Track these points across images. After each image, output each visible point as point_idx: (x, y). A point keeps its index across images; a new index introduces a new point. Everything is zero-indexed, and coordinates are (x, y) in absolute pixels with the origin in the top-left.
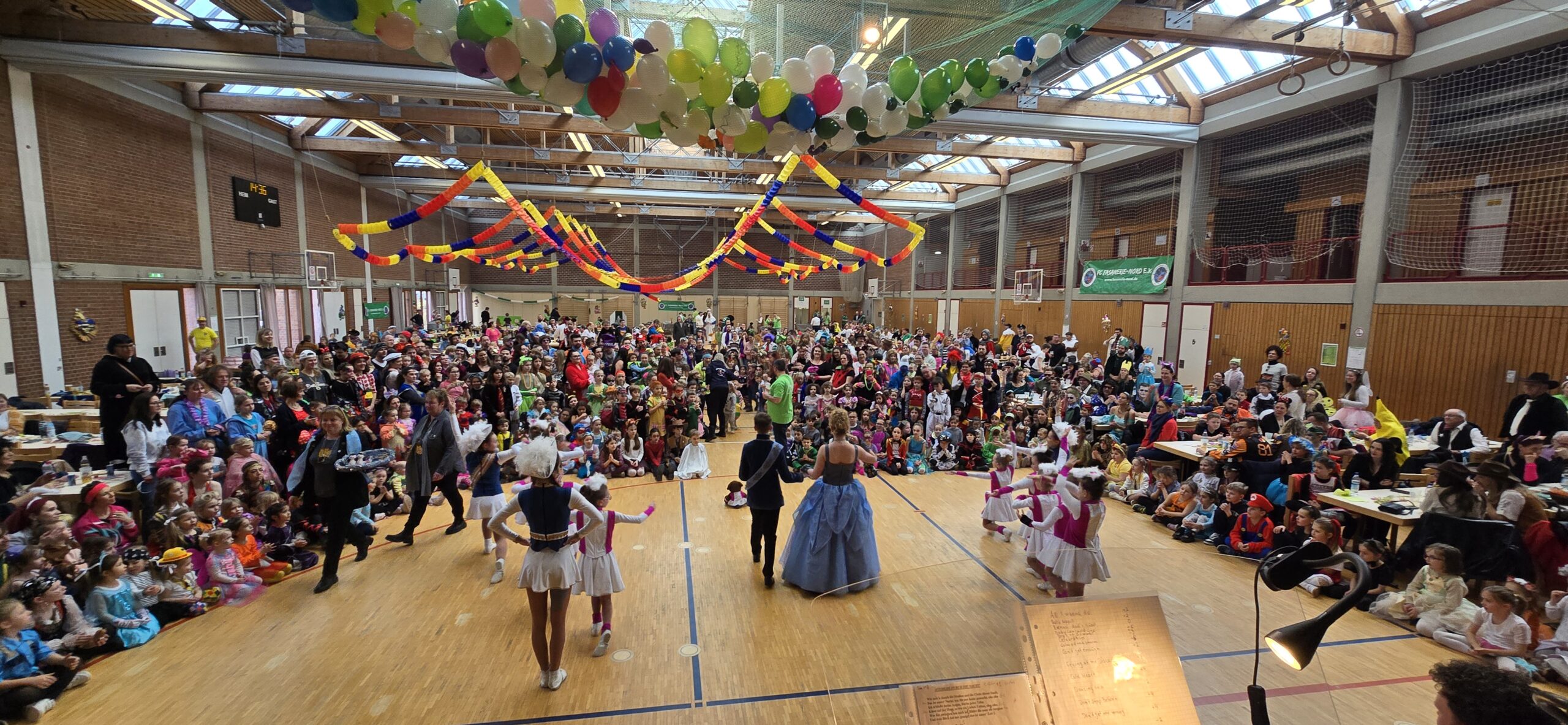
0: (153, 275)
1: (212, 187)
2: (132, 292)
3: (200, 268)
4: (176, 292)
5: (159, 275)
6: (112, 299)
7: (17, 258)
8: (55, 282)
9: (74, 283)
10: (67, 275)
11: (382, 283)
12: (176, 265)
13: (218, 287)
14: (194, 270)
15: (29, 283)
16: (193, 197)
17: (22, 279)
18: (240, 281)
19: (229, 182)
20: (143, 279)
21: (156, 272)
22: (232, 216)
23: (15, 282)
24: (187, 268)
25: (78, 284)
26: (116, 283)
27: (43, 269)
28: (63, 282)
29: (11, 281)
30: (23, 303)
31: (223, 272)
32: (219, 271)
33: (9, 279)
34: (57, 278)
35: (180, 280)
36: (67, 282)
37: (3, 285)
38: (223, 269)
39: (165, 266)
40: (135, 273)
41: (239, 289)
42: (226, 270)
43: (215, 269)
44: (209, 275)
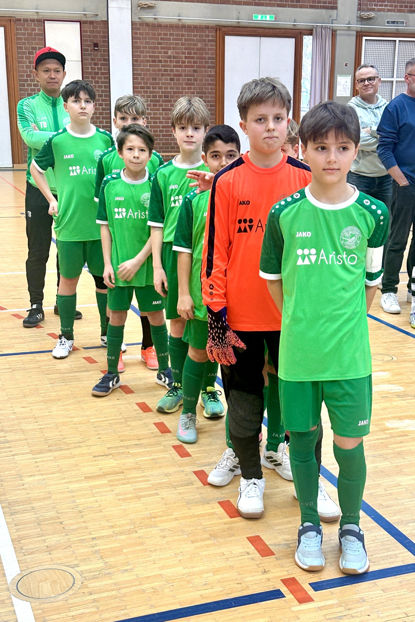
0: (259, 17)
2: (229, 39)
3: (335, 8)
4: (292, 41)
5: (268, 17)
6: (199, 45)
8: (133, 24)
9: (157, 26)
10: (148, 17)
12: (297, 3)
13: (359, 35)
14: (323, 11)
15: (106, 23)
17: (99, 19)
18: (400, 28)
20: (244, 21)
21: (265, 13)
23: (91, 22)
24: (312, 7)
25: (160, 26)
26: (207, 27)
27: (120, 9)
28: (141, 24)
29: (85, 22)
30: (96, 45)
31: (372, 14)
32: (365, 14)
33: (84, 19)
34: (136, 20)
35: (302, 24)
36: (147, 25)
37: (77, 26)
38: (373, 10)
39: (278, 6)
40: (235, 14)
41: (397, 39)
42: (379, 10)
43: (359, 9)
44: (347, 19)
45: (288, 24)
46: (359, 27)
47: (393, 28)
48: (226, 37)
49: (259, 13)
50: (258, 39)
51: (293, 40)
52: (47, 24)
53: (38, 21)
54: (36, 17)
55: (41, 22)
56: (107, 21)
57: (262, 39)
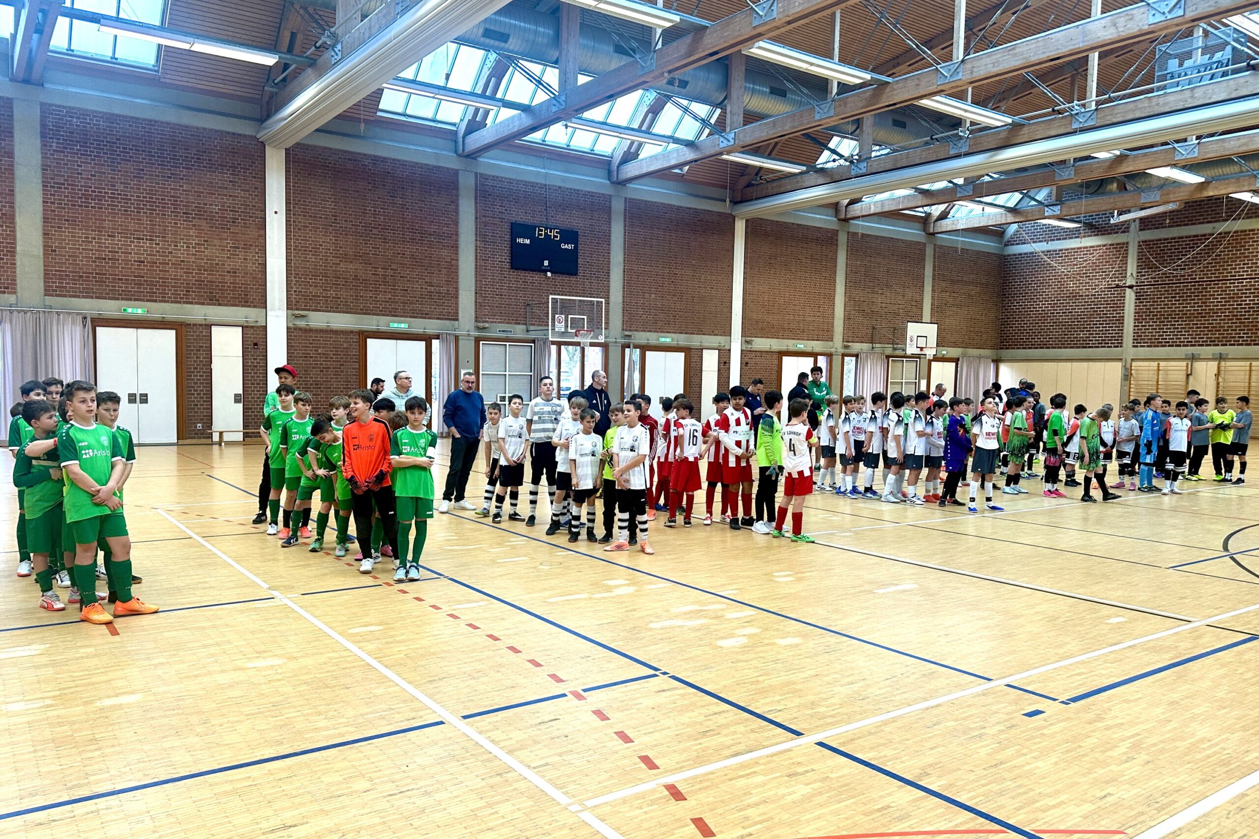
0: (396, 325)
1: (481, 235)
2: (370, 341)
3: (457, 320)
4: (422, 344)
5: (403, 325)
6: (345, 345)
7: (255, 307)
8: (288, 328)
9: (308, 330)
10: (301, 323)
11: (764, 344)
12: (426, 317)
13: (477, 340)
14: (448, 322)
15: (265, 328)
16: (455, 248)
17: (258, 324)
18: (510, 335)
19: (507, 228)
20: (383, 328)
21: (399, 322)
22: (508, 266)
23: (252, 327)
24: (438, 319)
25: (311, 330)
26: (352, 332)
27: (277, 317)
28: (295, 329)
29: (247, 327)
30: (256, 344)
31: (487, 325)
32: (481, 325)
33: (246, 324)
34: (291, 325)
35: (429, 331)
36: (300, 329)
37: (240, 329)
38: (487, 322)
39: (411, 317)
40: (375, 322)
41: (508, 344)
42: (492, 322)
43: (476, 321)
44: (467, 328)
45: (418, 330)
46: (476, 334)
47: (503, 335)
48: (368, 340)
49: (394, 322)
50: (394, 341)
51: (424, 343)
52: (214, 329)
53: (206, 325)
54: (204, 323)
55: (209, 327)
56: (266, 327)
57: (399, 341)
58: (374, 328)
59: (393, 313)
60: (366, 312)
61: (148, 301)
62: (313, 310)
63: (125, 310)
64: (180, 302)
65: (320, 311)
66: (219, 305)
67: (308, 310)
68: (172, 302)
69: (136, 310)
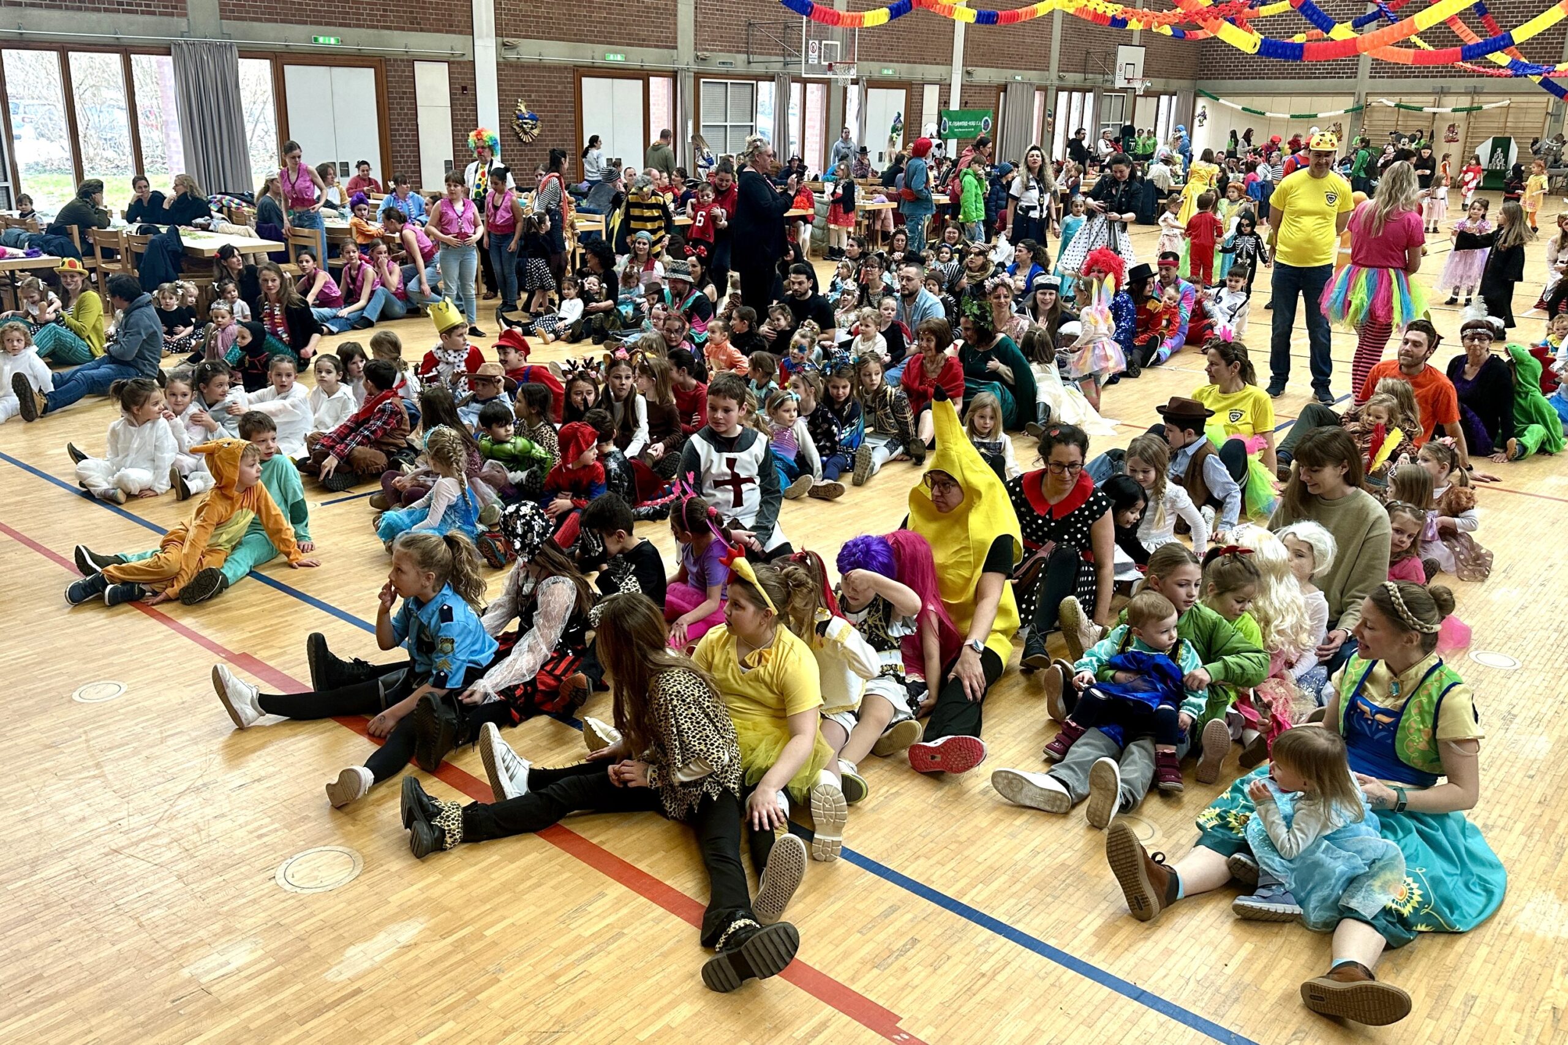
0: (611, 57)
2: (585, 81)
3: (675, 48)
4: (639, 84)
5: (619, 57)
6: (560, 88)
7: (461, 33)
8: (498, 64)
9: (520, 66)
10: (512, 56)
11: (984, 75)
12: (642, 43)
13: (698, 76)
14: (666, 51)
17: (465, 59)
18: (730, 69)
20: (599, 61)
21: (616, 52)
23: (459, 63)
24: (657, 47)
25: (522, 66)
26: (566, 68)
27: (485, 47)
28: (506, 65)
29: (454, 62)
30: (464, 88)
31: (707, 54)
32: (701, 54)
33: (452, 59)
34: (500, 59)
35: (648, 65)
36: (511, 65)
37: (446, 66)
38: (707, 50)
39: (628, 45)
40: (589, 54)
41: (728, 81)
42: (712, 51)
43: (696, 49)
44: (686, 59)
45: (635, 64)
46: (694, 67)
47: (723, 69)
48: (583, 79)
49: (610, 52)
50: (609, 81)
51: (641, 82)
52: (417, 65)
53: (408, 60)
54: (405, 57)
55: (411, 63)
56: (474, 62)
57: (615, 80)
58: (588, 61)
59: (608, 40)
60: (579, 38)
61: (341, 25)
62: (525, 37)
63: (316, 40)
64: (376, 27)
65: (530, 37)
66: (422, 30)
67: (518, 36)
68: (369, 27)
69: (328, 40)
